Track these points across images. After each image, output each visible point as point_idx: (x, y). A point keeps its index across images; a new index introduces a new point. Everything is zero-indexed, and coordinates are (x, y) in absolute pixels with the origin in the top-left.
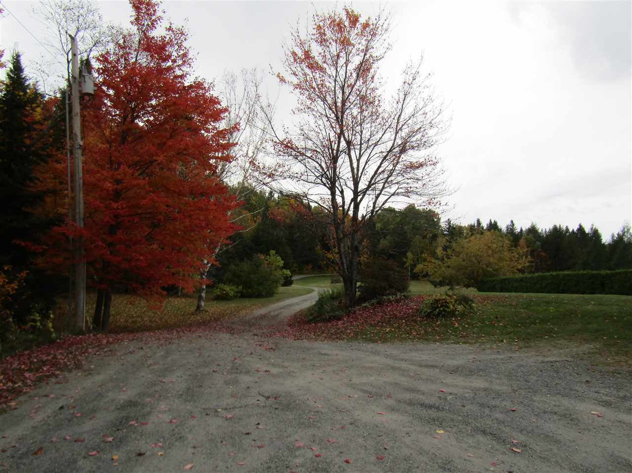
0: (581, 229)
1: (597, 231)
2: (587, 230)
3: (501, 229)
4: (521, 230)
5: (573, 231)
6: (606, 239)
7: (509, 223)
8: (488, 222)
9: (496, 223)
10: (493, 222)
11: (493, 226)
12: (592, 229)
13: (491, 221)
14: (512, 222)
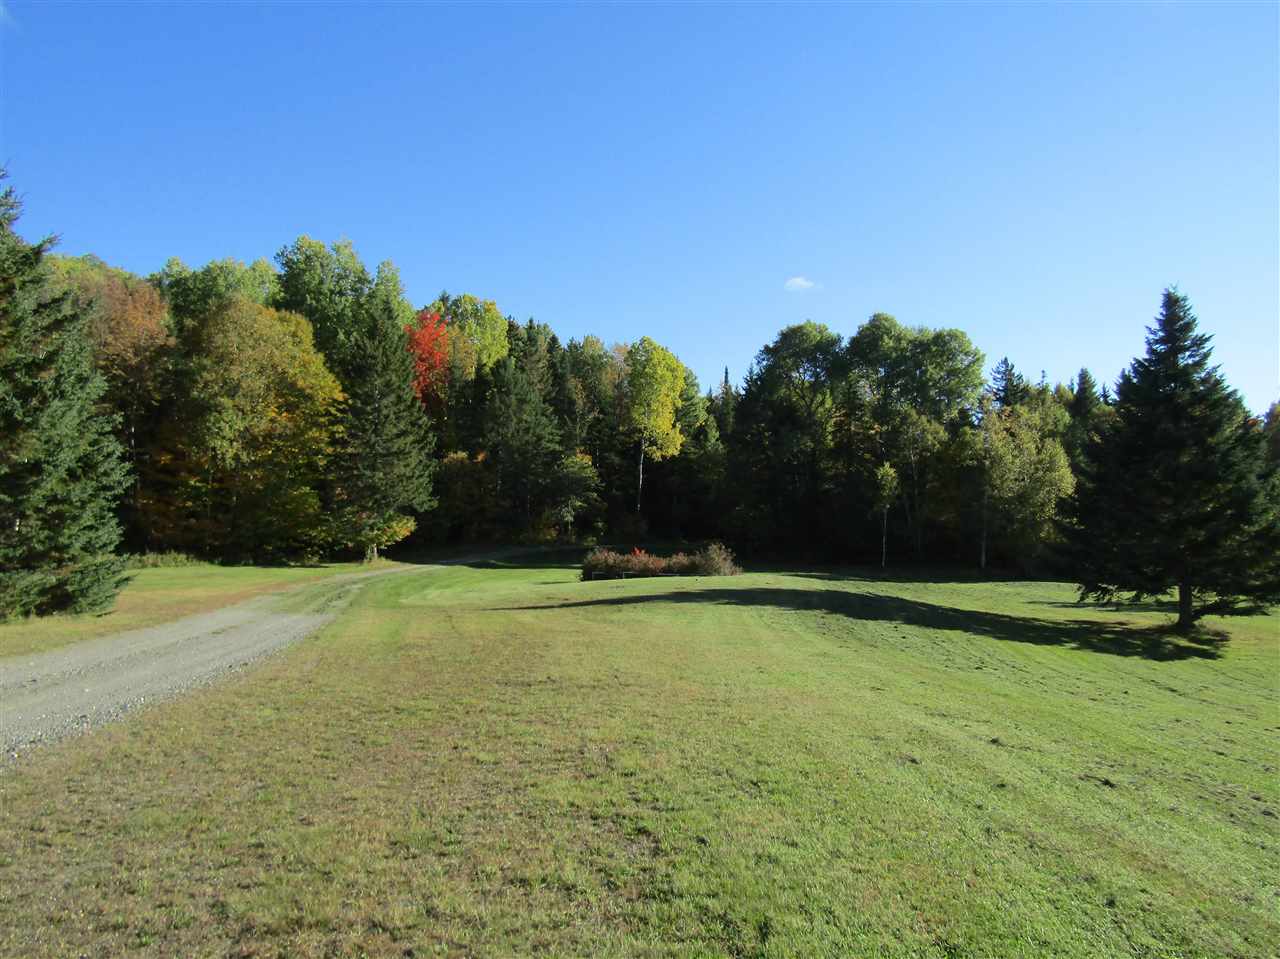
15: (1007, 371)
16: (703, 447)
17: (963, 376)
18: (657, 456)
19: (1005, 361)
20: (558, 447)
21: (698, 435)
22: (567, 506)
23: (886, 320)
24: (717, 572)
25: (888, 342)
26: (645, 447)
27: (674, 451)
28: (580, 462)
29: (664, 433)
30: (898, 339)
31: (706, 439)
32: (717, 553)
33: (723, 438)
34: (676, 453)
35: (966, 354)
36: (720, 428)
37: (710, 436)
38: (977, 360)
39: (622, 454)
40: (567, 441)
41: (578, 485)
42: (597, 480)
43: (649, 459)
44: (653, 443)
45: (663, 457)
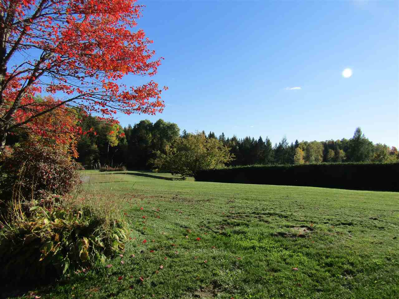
0: (260, 139)
1: (269, 140)
2: (264, 140)
3: (216, 138)
4: (228, 139)
5: (256, 141)
6: (273, 146)
7: (221, 134)
8: (209, 133)
9: (213, 134)
10: (212, 133)
11: (212, 136)
12: (267, 139)
13: (211, 132)
14: (223, 134)
15: (185, 132)
16: (123, 143)
17: (175, 133)
18: (112, 145)
19: (185, 130)
20: (90, 144)
21: (121, 140)
22: (91, 156)
23: (162, 120)
24: (123, 170)
25: (161, 126)
26: (109, 143)
27: (116, 144)
28: (95, 146)
29: (114, 141)
30: (164, 125)
31: (124, 141)
32: (124, 168)
33: (127, 141)
34: (117, 145)
35: (177, 129)
36: (127, 138)
37: (125, 141)
38: (179, 130)
39: (104, 144)
40: (92, 142)
41: (94, 152)
42: (98, 151)
43: (110, 146)
44: (111, 142)
45: (114, 146)
